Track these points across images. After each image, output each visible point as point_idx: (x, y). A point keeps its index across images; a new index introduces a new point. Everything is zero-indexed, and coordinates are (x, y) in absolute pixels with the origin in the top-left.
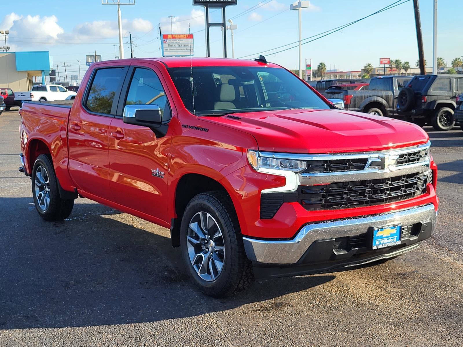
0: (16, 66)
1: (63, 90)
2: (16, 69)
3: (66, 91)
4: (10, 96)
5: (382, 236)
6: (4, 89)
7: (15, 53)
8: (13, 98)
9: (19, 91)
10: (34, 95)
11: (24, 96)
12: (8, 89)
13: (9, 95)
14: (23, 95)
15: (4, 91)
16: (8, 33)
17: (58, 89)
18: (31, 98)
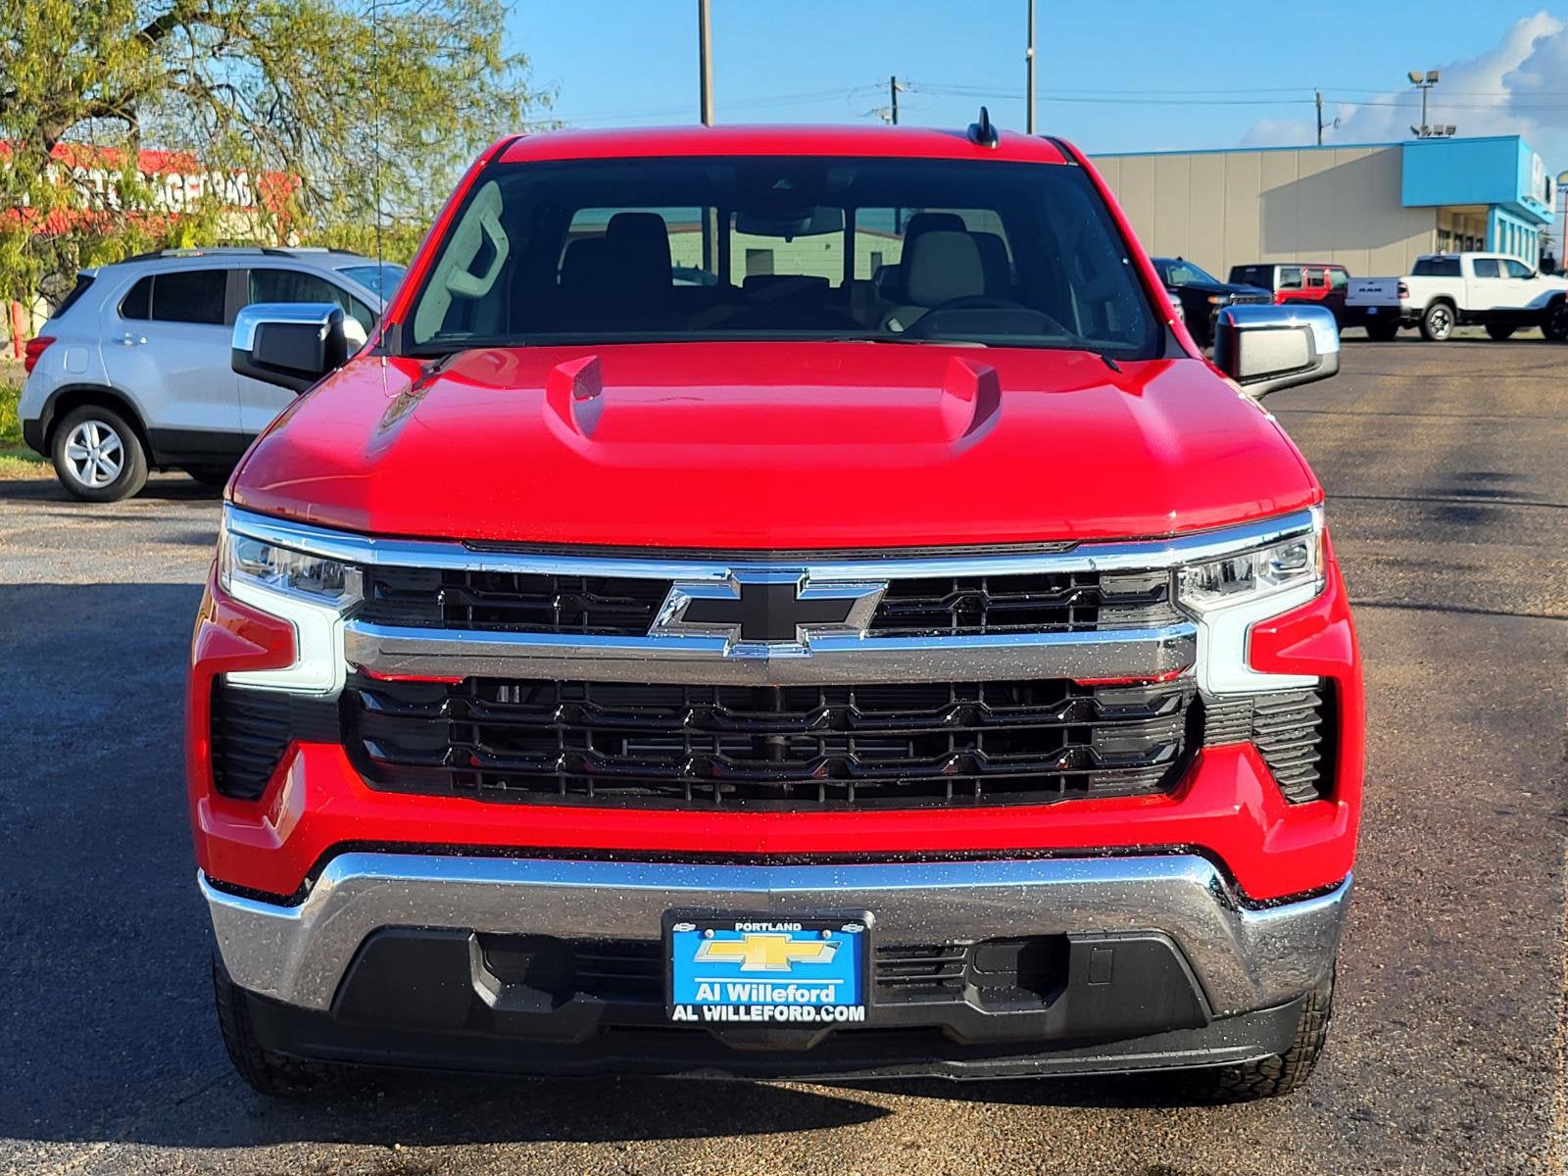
0: (1401, 190)
1: (1523, 273)
2: (1401, 201)
3: (1532, 277)
4: (1337, 292)
5: (739, 965)
6: (1321, 268)
7: (1402, 145)
8: (1344, 297)
9: (1366, 276)
10: (1410, 290)
11: (1378, 293)
12: (1335, 268)
13: (1335, 289)
14: (1373, 287)
15: (1317, 275)
16: (1436, 80)
17: (1503, 270)
18: (1400, 297)
